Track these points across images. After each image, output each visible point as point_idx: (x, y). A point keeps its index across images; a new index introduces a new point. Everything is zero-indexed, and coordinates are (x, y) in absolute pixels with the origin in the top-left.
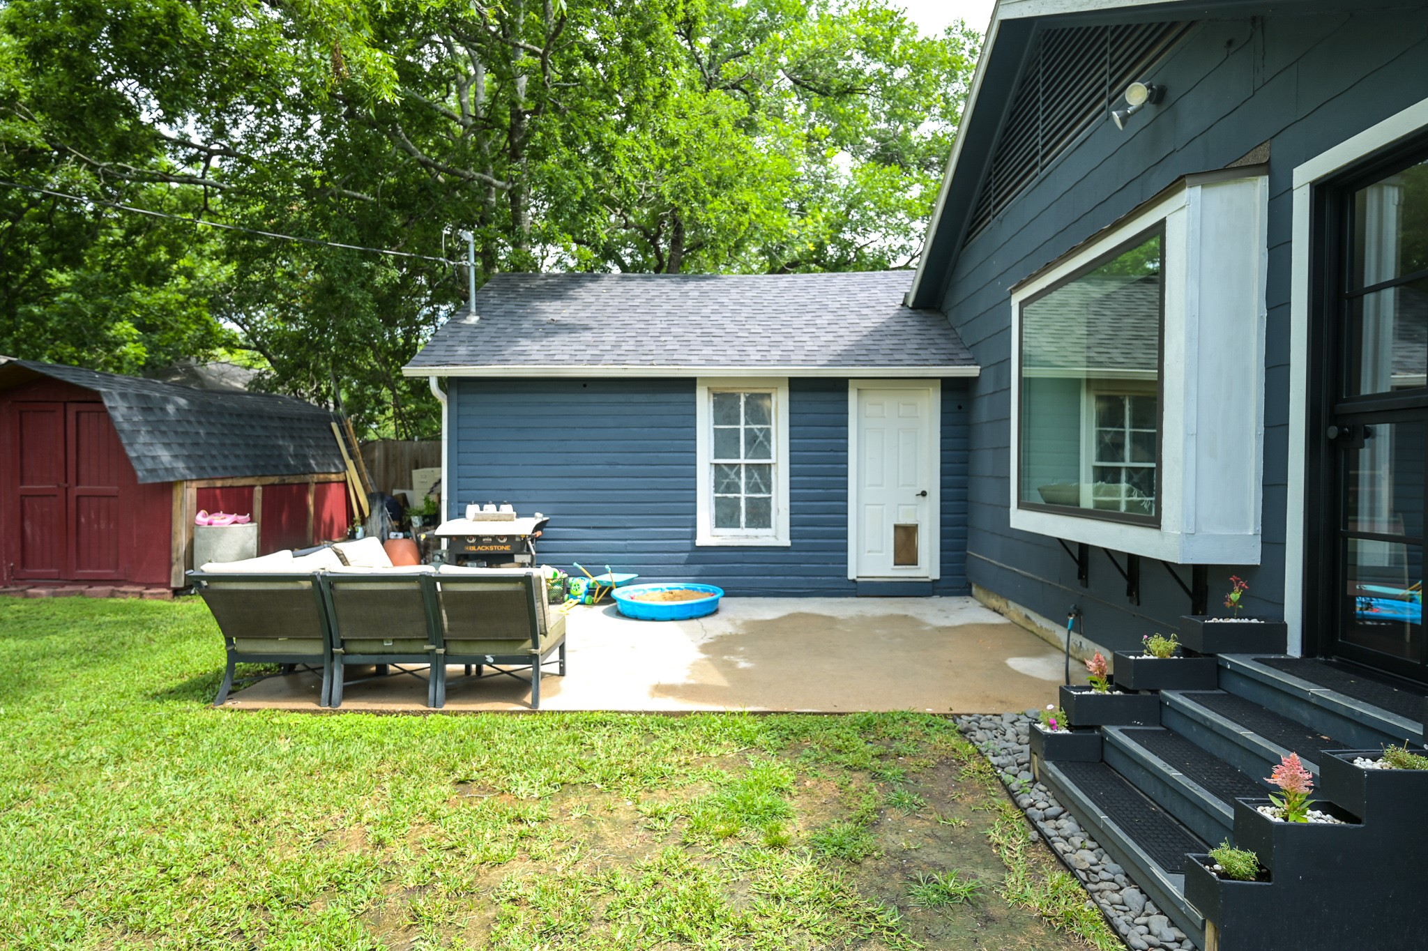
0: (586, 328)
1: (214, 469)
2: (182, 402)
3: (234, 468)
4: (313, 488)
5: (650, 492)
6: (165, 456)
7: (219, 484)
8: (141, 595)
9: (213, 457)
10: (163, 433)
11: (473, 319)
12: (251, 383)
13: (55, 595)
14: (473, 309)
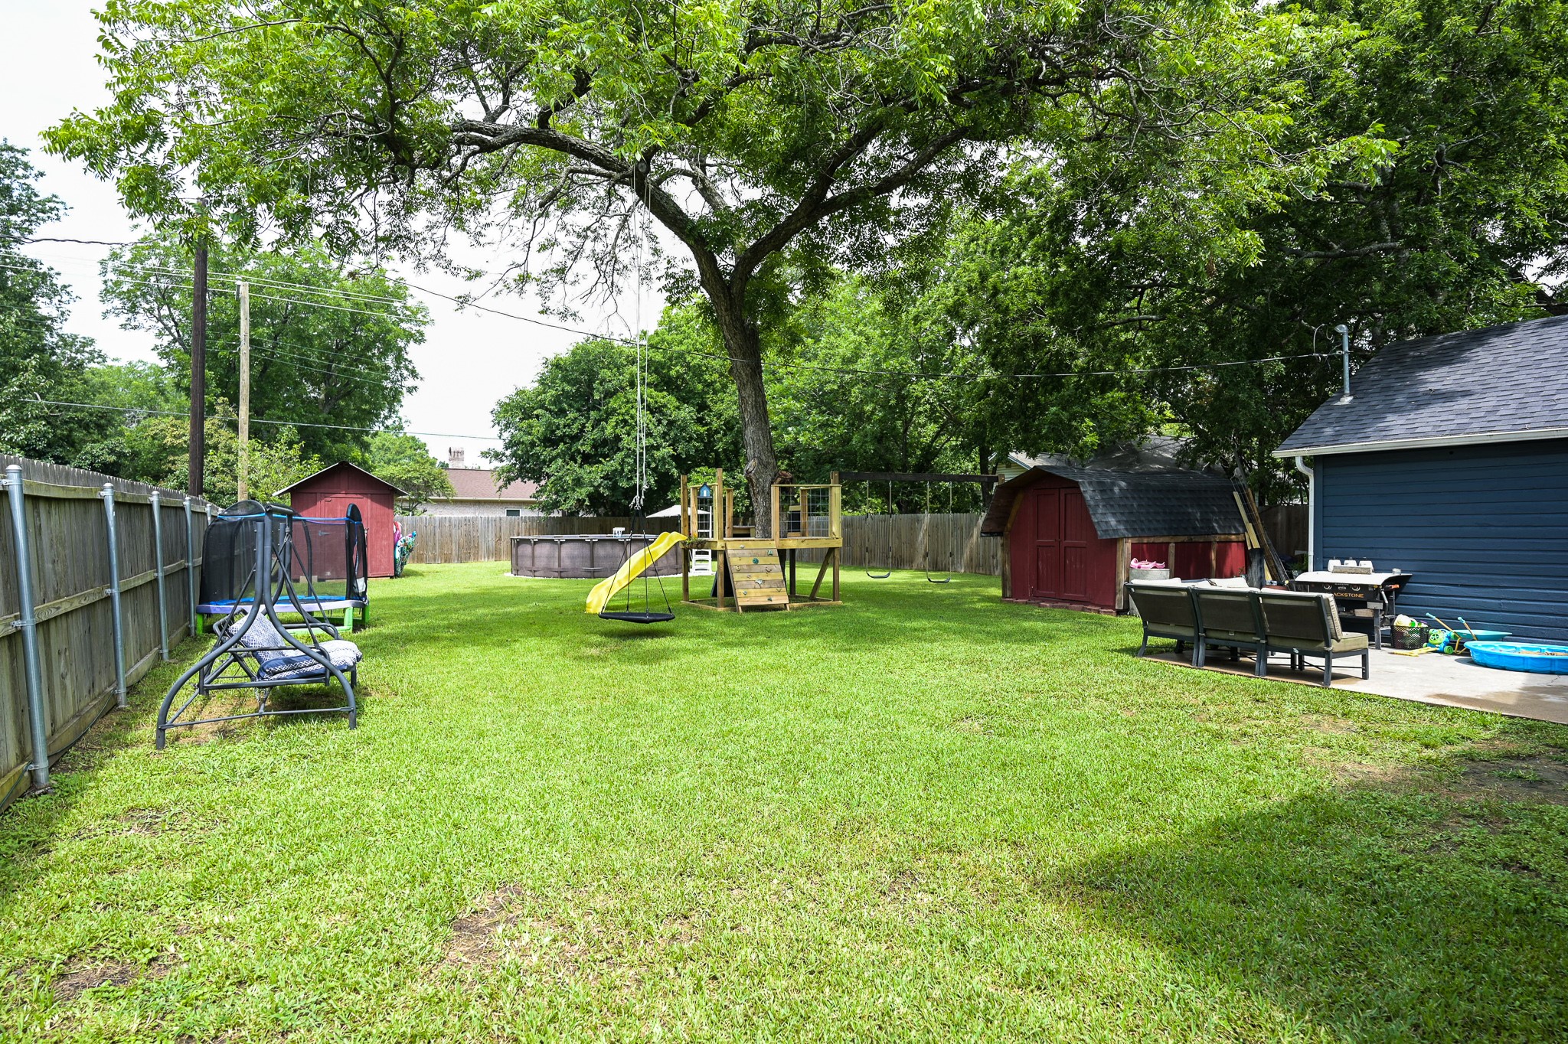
0: (1466, 394)
1: (1142, 530)
2: (1123, 484)
3: (1156, 529)
4: (1215, 546)
5: (1530, 553)
6: (1113, 521)
7: (1145, 540)
8: (1099, 612)
9: (1142, 521)
10: (1112, 506)
11: (1347, 400)
12: (1179, 453)
13: (1054, 607)
14: (1347, 391)
